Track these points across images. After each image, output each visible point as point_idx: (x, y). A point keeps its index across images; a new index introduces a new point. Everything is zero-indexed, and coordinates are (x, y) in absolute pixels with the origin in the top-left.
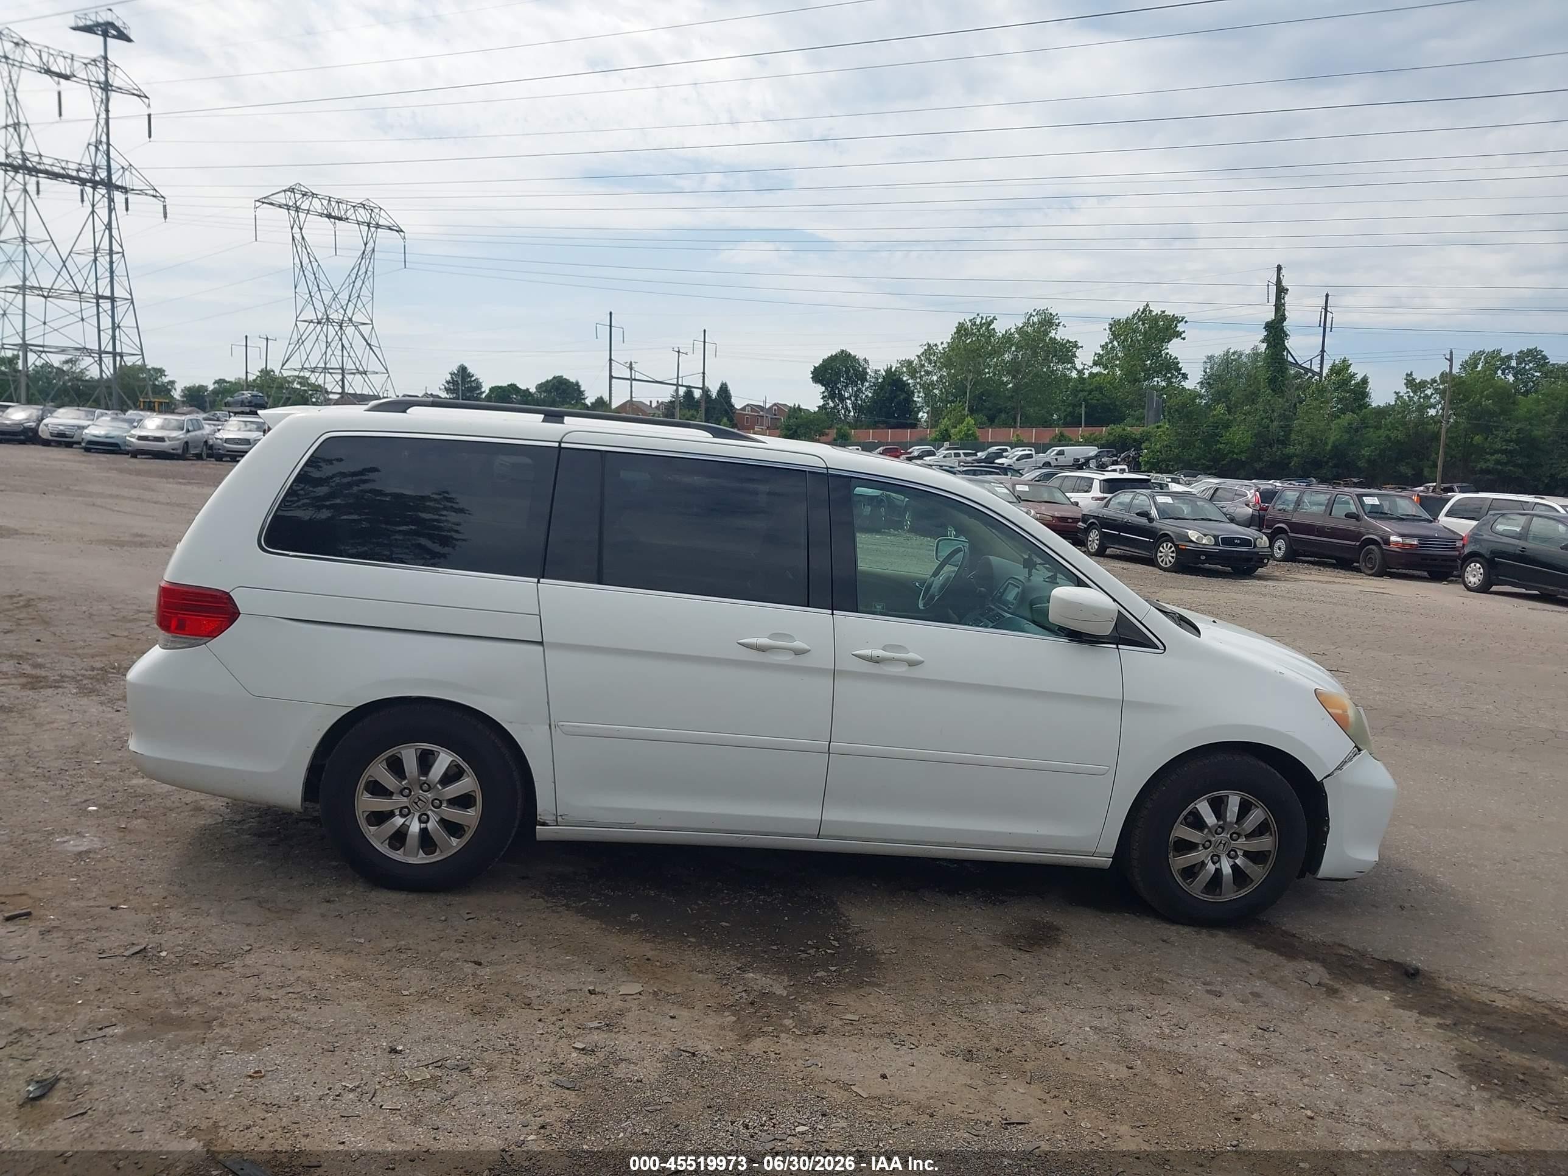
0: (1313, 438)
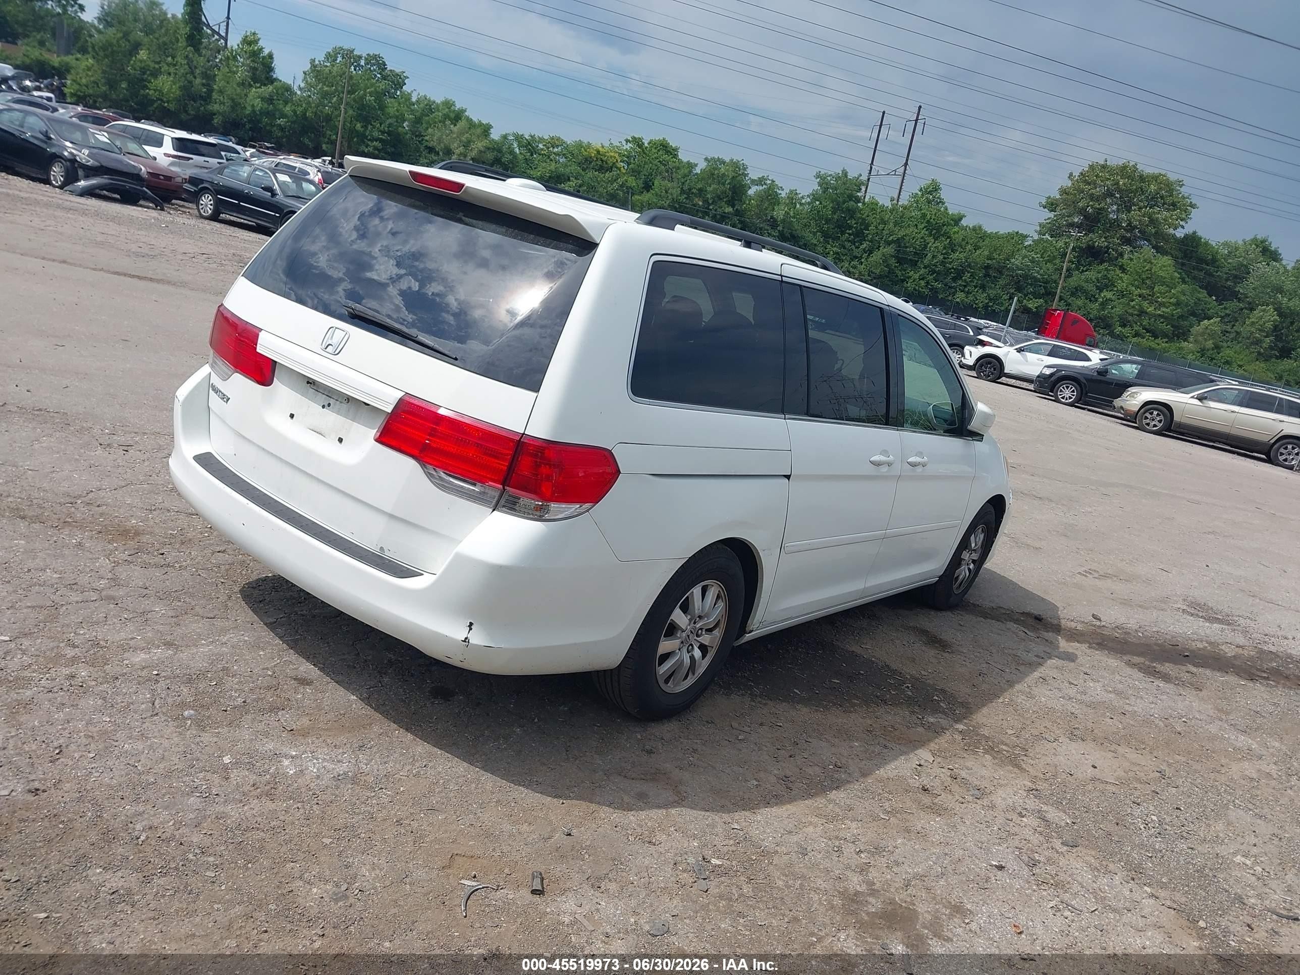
0: (233, 100)
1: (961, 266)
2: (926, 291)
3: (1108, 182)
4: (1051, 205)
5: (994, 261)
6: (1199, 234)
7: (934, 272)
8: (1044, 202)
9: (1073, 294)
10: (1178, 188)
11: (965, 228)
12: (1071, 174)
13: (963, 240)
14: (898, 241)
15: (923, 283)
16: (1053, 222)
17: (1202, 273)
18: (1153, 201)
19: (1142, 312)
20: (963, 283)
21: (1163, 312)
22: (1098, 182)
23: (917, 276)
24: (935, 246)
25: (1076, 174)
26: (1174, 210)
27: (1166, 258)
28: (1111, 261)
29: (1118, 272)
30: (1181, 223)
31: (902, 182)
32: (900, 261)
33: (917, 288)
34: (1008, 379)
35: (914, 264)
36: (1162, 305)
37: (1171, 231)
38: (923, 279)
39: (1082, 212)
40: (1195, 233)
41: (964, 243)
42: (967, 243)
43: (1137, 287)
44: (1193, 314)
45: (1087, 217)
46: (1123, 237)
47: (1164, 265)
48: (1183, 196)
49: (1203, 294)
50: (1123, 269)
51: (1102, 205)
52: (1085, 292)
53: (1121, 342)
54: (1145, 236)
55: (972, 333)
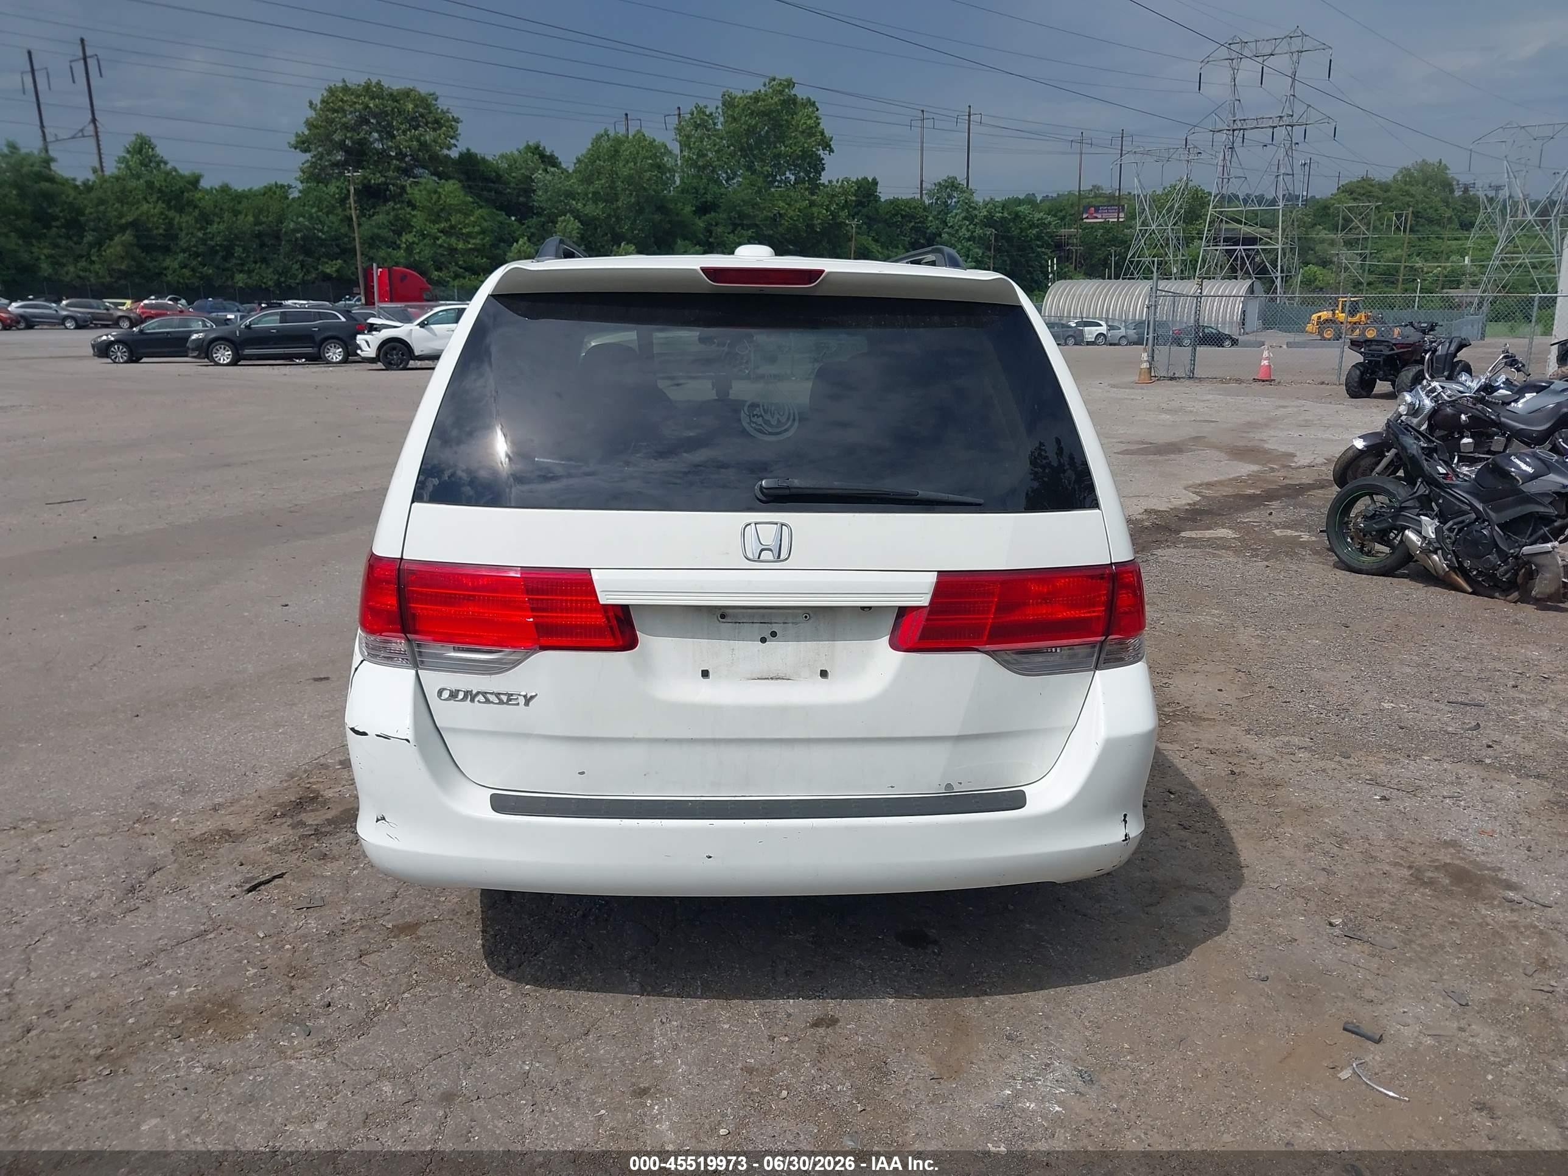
1: (225, 240)
2: (196, 282)
3: (357, 106)
4: (303, 145)
5: (264, 226)
6: (473, 150)
7: (197, 255)
8: (293, 140)
9: (371, 246)
10: (434, 102)
11: (209, 192)
12: (311, 103)
13: (216, 207)
14: (134, 224)
15: (187, 272)
16: (313, 165)
17: (493, 193)
18: (414, 122)
19: (453, 250)
20: (239, 262)
21: (474, 244)
22: (347, 107)
23: (176, 265)
24: (184, 220)
25: (317, 101)
26: (440, 128)
27: (451, 182)
28: (393, 198)
29: (409, 209)
30: (453, 141)
31: (98, 145)
32: (147, 249)
33: (181, 281)
34: (422, 362)
35: (167, 250)
36: (469, 235)
37: (446, 152)
38: (185, 267)
39: (341, 146)
40: (468, 150)
41: (217, 210)
42: (221, 209)
43: (434, 222)
44: (501, 240)
45: (348, 151)
46: (398, 169)
47: (452, 190)
48: (442, 110)
49: (502, 216)
50: (411, 204)
51: (362, 135)
52: (384, 240)
53: (443, 288)
54: (418, 162)
55: (343, 319)
